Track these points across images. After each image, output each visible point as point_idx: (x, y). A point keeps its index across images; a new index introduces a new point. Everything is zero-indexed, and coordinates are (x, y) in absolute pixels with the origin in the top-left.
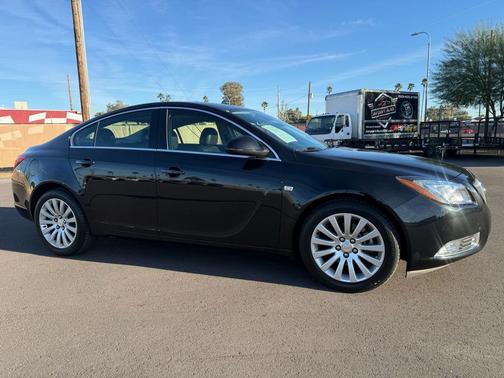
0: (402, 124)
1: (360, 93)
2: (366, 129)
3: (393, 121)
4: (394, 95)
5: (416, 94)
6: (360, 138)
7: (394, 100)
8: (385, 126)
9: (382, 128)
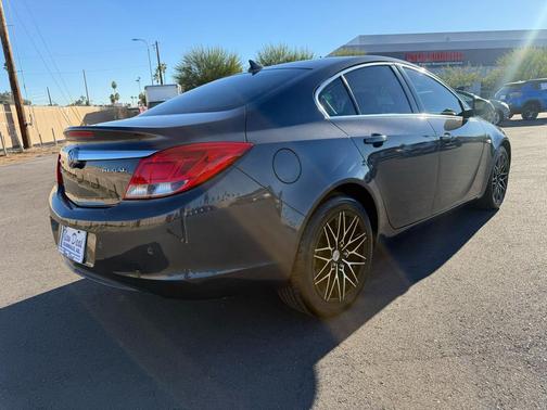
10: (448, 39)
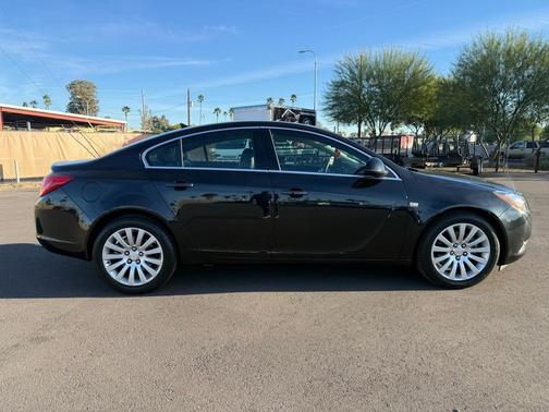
1: (269, 108)
4: (297, 112)
5: (313, 112)
7: (297, 116)
9: (288, 145)
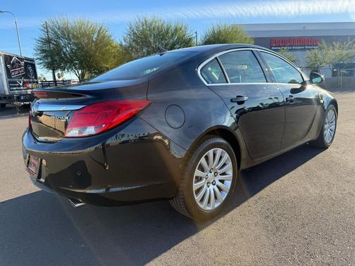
0: (30, 82)
2: (10, 86)
3: (25, 80)
4: (22, 60)
5: (33, 61)
6: (8, 94)
7: (22, 63)
8: (21, 84)
9: (19, 86)
10: (304, 28)
